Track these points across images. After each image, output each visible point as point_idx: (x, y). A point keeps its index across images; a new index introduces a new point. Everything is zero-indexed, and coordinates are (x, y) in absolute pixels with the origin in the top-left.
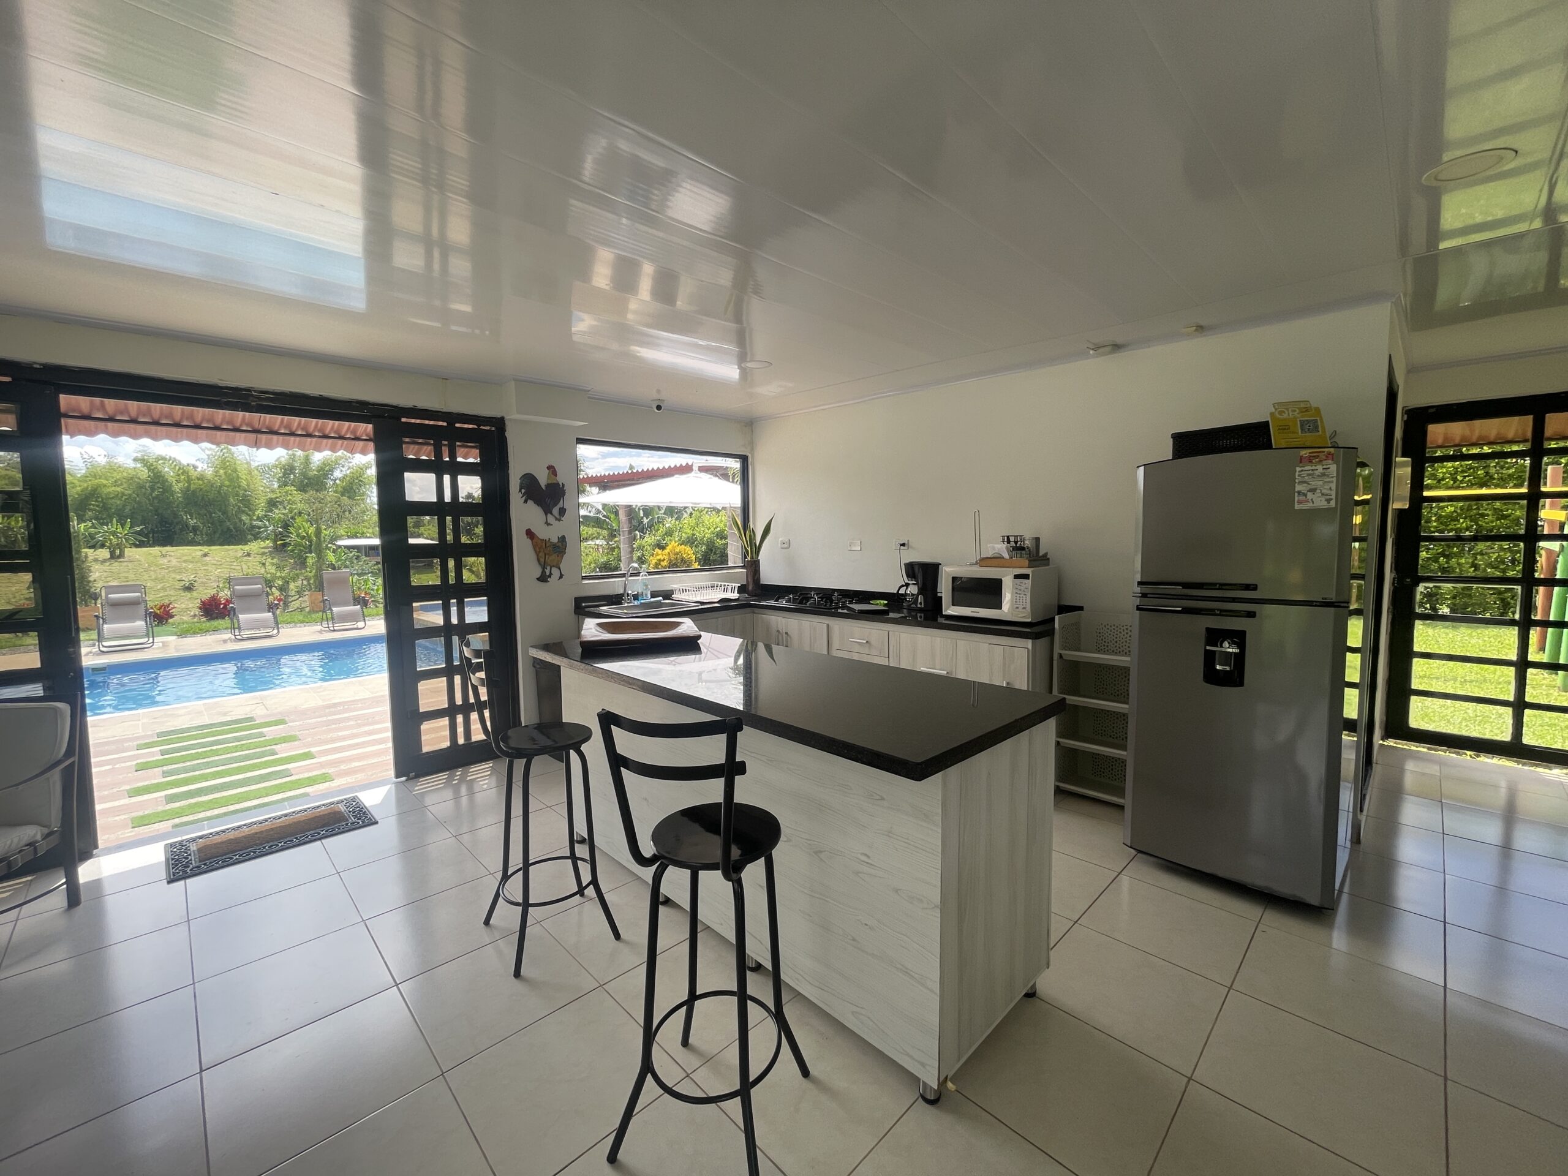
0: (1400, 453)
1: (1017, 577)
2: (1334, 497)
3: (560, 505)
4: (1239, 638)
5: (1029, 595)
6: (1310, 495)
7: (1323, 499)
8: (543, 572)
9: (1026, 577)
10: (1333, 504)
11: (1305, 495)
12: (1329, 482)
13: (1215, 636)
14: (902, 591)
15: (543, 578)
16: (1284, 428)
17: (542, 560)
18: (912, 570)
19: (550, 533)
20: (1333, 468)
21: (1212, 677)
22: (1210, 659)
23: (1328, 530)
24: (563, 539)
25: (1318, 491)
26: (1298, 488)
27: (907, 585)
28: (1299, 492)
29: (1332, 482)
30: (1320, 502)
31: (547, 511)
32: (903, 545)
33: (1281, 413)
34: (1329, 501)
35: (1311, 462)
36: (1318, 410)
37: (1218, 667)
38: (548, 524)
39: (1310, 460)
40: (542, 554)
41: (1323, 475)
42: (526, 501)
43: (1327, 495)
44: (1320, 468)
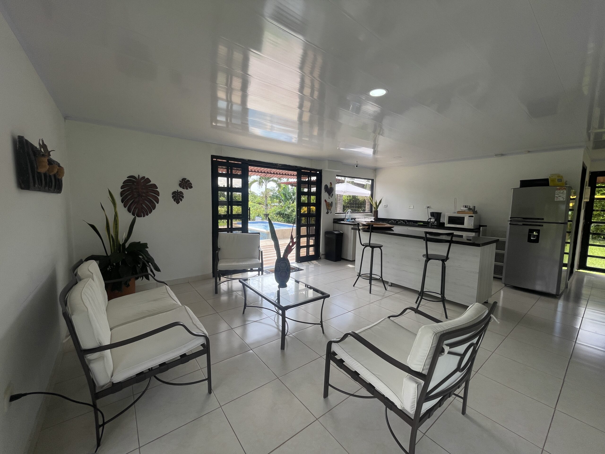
0: (588, 185)
1: (469, 216)
2: (565, 198)
3: (332, 193)
4: (538, 231)
5: (473, 221)
6: (559, 198)
7: (562, 198)
8: (328, 211)
9: (473, 216)
10: (565, 200)
11: (558, 197)
12: (564, 195)
13: (531, 231)
14: (429, 221)
15: (327, 213)
16: (553, 181)
17: (328, 208)
18: (433, 214)
19: (329, 201)
20: (565, 191)
21: (530, 240)
22: (529, 236)
23: (563, 207)
24: (332, 202)
25: (561, 197)
26: (556, 196)
27: (431, 218)
28: (556, 197)
29: (565, 195)
30: (561, 199)
31: (329, 195)
32: (428, 207)
33: (552, 177)
34: (564, 199)
35: (560, 190)
36: (562, 177)
37: (532, 238)
38: (329, 198)
39: (559, 189)
40: (328, 206)
41: (563, 193)
42: (325, 192)
43: (563, 198)
44: (562, 191)
